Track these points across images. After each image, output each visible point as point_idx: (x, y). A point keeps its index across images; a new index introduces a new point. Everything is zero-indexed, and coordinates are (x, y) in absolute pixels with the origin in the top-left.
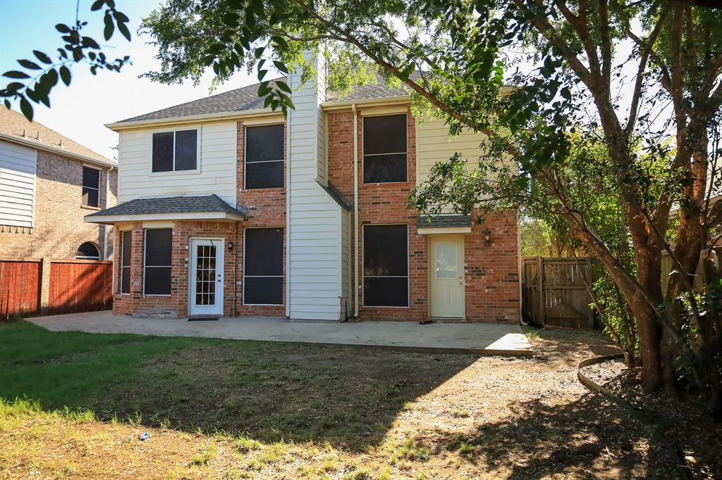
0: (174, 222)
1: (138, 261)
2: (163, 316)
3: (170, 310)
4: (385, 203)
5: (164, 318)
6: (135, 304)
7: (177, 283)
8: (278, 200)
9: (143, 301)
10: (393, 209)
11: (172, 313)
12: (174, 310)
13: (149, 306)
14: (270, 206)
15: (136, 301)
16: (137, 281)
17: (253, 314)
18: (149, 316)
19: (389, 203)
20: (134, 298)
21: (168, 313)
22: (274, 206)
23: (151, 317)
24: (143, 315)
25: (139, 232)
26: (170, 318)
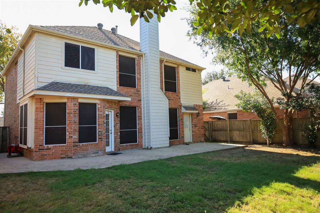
0: (99, 100)
1: (76, 122)
2: (94, 155)
3: (98, 151)
4: (172, 100)
5: (95, 156)
6: (74, 150)
7: (102, 135)
8: (135, 93)
9: (80, 147)
10: (174, 102)
11: (100, 152)
12: (101, 151)
13: (84, 150)
14: (132, 96)
15: (75, 148)
16: (76, 135)
17: (126, 149)
18: (85, 156)
19: (173, 100)
20: (74, 146)
21: (97, 153)
22: (134, 96)
23: (86, 157)
24: (80, 156)
25: (76, 104)
26: (98, 155)
